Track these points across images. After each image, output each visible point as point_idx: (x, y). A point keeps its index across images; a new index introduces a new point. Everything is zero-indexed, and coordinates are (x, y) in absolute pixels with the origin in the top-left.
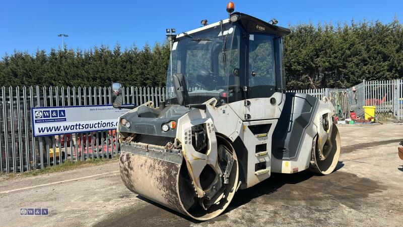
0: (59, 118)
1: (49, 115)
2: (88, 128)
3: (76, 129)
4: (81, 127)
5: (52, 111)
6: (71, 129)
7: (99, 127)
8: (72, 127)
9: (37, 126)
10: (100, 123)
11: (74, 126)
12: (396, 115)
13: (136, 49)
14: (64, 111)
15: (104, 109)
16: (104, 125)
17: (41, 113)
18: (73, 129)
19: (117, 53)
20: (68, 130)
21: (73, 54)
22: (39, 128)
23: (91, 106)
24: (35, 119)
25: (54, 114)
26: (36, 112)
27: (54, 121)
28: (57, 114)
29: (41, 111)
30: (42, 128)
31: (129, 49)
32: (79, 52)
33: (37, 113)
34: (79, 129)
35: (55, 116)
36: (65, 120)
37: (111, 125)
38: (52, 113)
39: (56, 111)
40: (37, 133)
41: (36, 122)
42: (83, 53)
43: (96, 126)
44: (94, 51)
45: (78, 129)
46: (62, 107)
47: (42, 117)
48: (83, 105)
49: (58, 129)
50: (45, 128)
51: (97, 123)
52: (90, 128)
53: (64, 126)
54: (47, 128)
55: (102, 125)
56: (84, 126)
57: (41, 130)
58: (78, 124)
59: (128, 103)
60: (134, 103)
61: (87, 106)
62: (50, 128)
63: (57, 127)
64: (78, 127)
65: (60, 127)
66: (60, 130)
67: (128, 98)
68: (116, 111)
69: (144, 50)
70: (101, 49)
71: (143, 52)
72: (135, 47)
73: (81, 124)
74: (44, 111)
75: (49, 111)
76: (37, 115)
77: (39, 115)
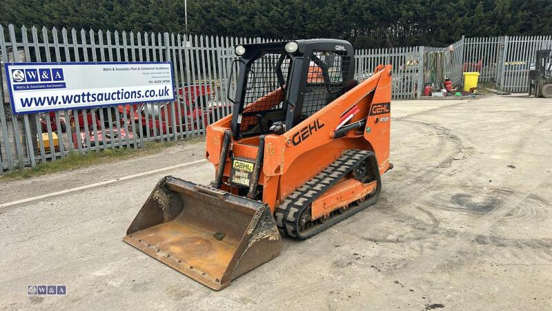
0: (53, 82)
1: (37, 76)
2: (102, 99)
3: (84, 101)
4: (91, 98)
5: (41, 71)
6: (75, 102)
7: (119, 99)
8: (77, 99)
9: (18, 96)
10: (121, 91)
11: (79, 96)
12: (499, 84)
14: (61, 71)
15: (125, 69)
16: (127, 96)
17: (22, 74)
18: (79, 101)
20: (70, 102)
22: (22, 100)
23: (104, 63)
24: (13, 83)
25: (45, 76)
26: (13, 71)
28: (49, 76)
29: (22, 70)
30: (27, 99)
33: (16, 73)
34: (89, 101)
35: (46, 80)
36: (64, 86)
37: (137, 95)
38: (41, 74)
40: (19, 108)
41: (15, 89)
43: (115, 96)
45: (87, 102)
46: (57, 64)
47: (24, 81)
48: (91, 61)
49: (53, 100)
50: (32, 99)
51: (116, 92)
52: (106, 100)
53: (63, 97)
54: (35, 99)
55: (124, 96)
56: (96, 96)
57: (25, 102)
58: (86, 93)
59: (161, 60)
60: (169, 60)
61: (98, 64)
62: (40, 99)
63: (52, 98)
64: (86, 98)
65: (57, 97)
66: (58, 103)
67: (161, 53)
68: (144, 74)
73: (91, 93)
74: (27, 70)
75: (36, 70)
76: (16, 76)
77: (19, 77)
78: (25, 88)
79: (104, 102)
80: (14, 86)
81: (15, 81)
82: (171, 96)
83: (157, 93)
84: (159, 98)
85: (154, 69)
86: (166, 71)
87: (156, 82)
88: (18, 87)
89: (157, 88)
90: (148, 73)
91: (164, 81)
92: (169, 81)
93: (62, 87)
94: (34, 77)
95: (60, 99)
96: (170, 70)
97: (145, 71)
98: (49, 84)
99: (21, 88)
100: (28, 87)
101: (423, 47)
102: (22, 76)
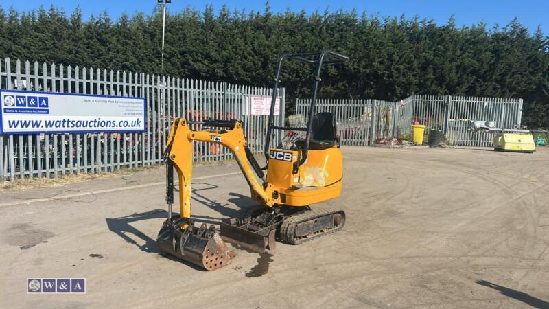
0: (38, 108)
1: (25, 103)
2: (80, 126)
3: (64, 126)
4: (70, 124)
5: (29, 98)
6: (56, 127)
7: (95, 126)
8: (58, 124)
9: (7, 118)
10: (97, 120)
11: (60, 122)
13: (107, 20)
14: (46, 99)
15: (103, 102)
16: (103, 124)
17: (12, 99)
18: (59, 126)
19: (77, 21)
20: (51, 126)
22: (9, 122)
23: (85, 95)
24: (3, 107)
25: (32, 102)
26: (5, 96)
27: (32, 112)
28: (36, 103)
29: (13, 97)
30: (14, 121)
31: (97, 20)
32: (14, 14)
33: (8, 99)
34: (68, 126)
35: (33, 106)
36: (48, 112)
37: (112, 125)
38: (29, 100)
39: (35, 98)
40: (6, 128)
41: (5, 112)
42: (19, 18)
43: (92, 124)
44: (37, 16)
45: (66, 127)
46: (43, 93)
47: (13, 106)
48: (74, 93)
49: (37, 124)
50: (18, 122)
51: (93, 120)
52: (84, 126)
53: (46, 121)
54: (21, 122)
55: (100, 124)
56: (75, 123)
57: (12, 124)
58: (66, 120)
59: (136, 95)
60: (143, 96)
61: (79, 95)
62: (25, 122)
64: (66, 124)
65: (40, 122)
66: (41, 125)
67: (136, 89)
68: (120, 106)
69: (119, 24)
70: (51, 15)
71: (118, 26)
72: (106, 17)
73: (71, 120)
74: (17, 97)
75: (25, 97)
76: (7, 101)
77: (9, 102)
78: (14, 111)
79: (82, 129)
80: (5, 109)
81: (6, 105)
82: (142, 127)
83: (130, 123)
84: (131, 128)
85: (129, 103)
86: (140, 105)
87: (129, 114)
88: (7, 111)
89: (130, 119)
90: (123, 106)
91: (137, 114)
92: (141, 114)
93: (46, 113)
94: (23, 103)
95: (43, 124)
96: (143, 105)
97: (122, 104)
98: (35, 110)
99: (10, 111)
100: (16, 111)
101: (375, 100)
102: (13, 101)
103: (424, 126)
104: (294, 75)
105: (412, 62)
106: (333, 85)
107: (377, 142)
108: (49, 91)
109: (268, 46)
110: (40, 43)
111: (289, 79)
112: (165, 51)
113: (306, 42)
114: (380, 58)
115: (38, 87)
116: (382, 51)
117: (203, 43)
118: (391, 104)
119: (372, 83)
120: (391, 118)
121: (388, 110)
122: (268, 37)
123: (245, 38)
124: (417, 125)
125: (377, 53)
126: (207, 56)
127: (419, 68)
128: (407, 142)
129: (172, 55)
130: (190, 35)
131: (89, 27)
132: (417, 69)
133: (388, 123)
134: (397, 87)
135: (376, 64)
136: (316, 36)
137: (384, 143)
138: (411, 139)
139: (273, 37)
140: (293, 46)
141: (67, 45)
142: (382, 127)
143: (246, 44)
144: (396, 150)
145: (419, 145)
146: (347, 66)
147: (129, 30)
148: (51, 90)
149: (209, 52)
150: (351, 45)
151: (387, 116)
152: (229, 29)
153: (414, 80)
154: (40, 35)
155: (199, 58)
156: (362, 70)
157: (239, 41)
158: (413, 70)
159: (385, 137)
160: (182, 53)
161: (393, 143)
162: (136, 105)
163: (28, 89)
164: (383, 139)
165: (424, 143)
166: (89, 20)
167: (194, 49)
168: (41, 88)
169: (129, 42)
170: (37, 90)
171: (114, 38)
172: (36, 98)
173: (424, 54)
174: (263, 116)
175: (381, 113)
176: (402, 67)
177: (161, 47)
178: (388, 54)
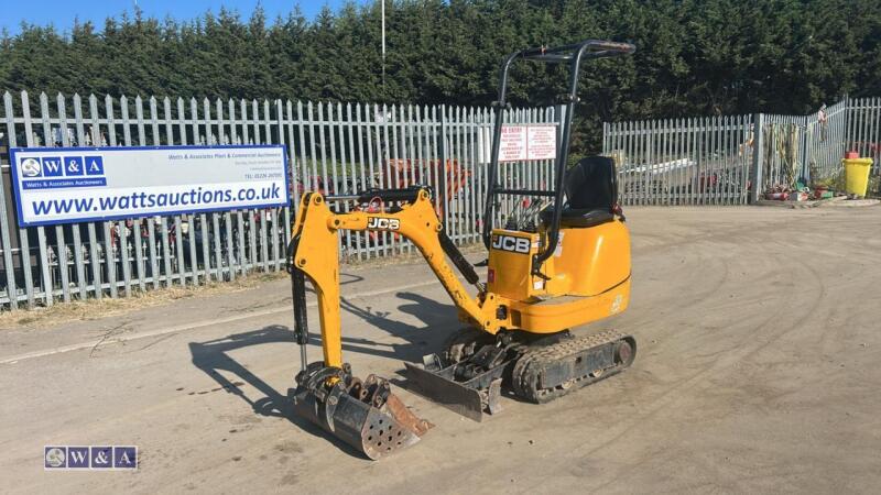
0: (85, 176)
1: (60, 168)
2: (165, 203)
3: (135, 206)
4: (146, 201)
5: (67, 160)
6: (121, 207)
7: (193, 202)
8: (124, 202)
9: (28, 198)
10: (197, 191)
11: (127, 199)
13: (300, 20)
14: (99, 160)
15: (205, 157)
16: (208, 197)
17: (36, 164)
18: (127, 206)
19: (258, 26)
20: (111, 208)
21: (157, 32)
22: (34, 204)
23: (171, 148)
24: (21, 179)
25: (73, 167)
26: (23, 160)
27: (74, 184)
28: (80, 168)
29: (38, 159)
30: (42, 203)
31: (286, 22)
32: (171, 27)
33: (28, 164)
34: (143, 206)
35: (75, 173)
36: (103, 182)
37: (225, 197)
38: (67, 165)
39: (78, 160)
40: (29, 216)
41: (25, 187)
42: (179, 31)
43: (187, 198)
44: (204, 26)
45: (140, 207)
46: (93, 149)
47: (39, 175)
48: (150, 145)
49: (85, 205)
50: (50, 203)
51: (190, 192)
52: (172, 204)
53: (101, 199)
54: (56, 202)
55: (202, 198)
56: (155, 199)
57: (40, 208)
58: (139, 194)
59: (269, 142)
60: (282, 142)
61: (160, 148)
62: (63, 202)
63: (84, 201)
64: (138, 201)
65: (91, 200)
66: (92, 208)
67: (268, 130)
68: (237, 163)
69: (319, 24)
70: (221, 22)
71: (316, 28)
72: (298, 16)
73: (148, 194)
74: (45, 159)
75: (59, 159)
76: (27, 167)
77: (31, 169)
78: (41, 185)
79: (168, 208)
80: (24, 183)
81: (25, 176)
82: (282, 198)
83: (258, 193)
84: (262, 202)
85: (254, 155)
86: (274, 159)
87: (257, 176)
88: (29, 185)
89: (259, 186)
90: (244, 163)
91: (271, 175)
92: (279, 175)
93: (99, 185)
94: (56, 169)
96: (281, 158)
97: (239, 159)
98: (79, 180)
99: (34, 185)
100: (45, 184)
101: (762, 116)
102: (37, 167)
103: (870, 160)
104: (607, 81)
105: (844, 35)
106: (681, 93)
107: (767, 196)
108: (105, 144)
109: (557, 34)
110: (207, 67)
111: (597, 88)
112: (387, 62)
113: (628, 18)
114: (775, 32)
115: (83, 139)
116: (781, 19)
117: (447, 41)
118: (797, 120)
119: (760, 83)
120: (795, 147)
121: (790, 132)
122: (558, 17)
123: (518, 25)
124: (854, 157)
125: (770, 24)
126: (454, 61)
127: (858, 46)
128: (831, 194)
129: (398, 67)
130: (426, 30)
131: (274, 34)
132: (854, 49)
133: (789, 158)
134: (811, 86)
135: (767, 46)
136: (647, 6)
137: (782, 199)
138: (841, 186)
139: (567, 17)
140: (604, 29)
141: (244, 65)
142: (778, 168)
143: (519, 34)
144: (808, 211)
145: (859, 198)
146: (709, 55)
147: (332, 32)
148: (108, 142)
149: (457, 54)
150: (715, 15)
151: (787, 145)
152: (491, 11)
153: (848, 70)
154: (207, 54)
155: (441, 67)
156: (738, 59)
157: (508, 31)
158: (847, 51)
159: (784, 187)
160: (413, 62)
161: (800, 198)
162: (268, 159)
163: (66, 144)
164: (780, 190)
165: (870, 194)
166: (274, 24)
167: (432, 52)
168: (88, 140)
169: (332, 51)
170: (82, 145)
171: (310, 48)
172: (80, 158)
173: (869, 17)
174: (520, 162)
175: (775, 141)
176: (822, 46)
177: (380, 54)
178: (791, 25)
